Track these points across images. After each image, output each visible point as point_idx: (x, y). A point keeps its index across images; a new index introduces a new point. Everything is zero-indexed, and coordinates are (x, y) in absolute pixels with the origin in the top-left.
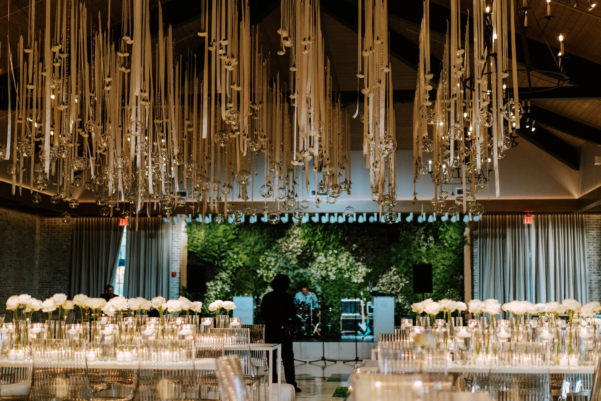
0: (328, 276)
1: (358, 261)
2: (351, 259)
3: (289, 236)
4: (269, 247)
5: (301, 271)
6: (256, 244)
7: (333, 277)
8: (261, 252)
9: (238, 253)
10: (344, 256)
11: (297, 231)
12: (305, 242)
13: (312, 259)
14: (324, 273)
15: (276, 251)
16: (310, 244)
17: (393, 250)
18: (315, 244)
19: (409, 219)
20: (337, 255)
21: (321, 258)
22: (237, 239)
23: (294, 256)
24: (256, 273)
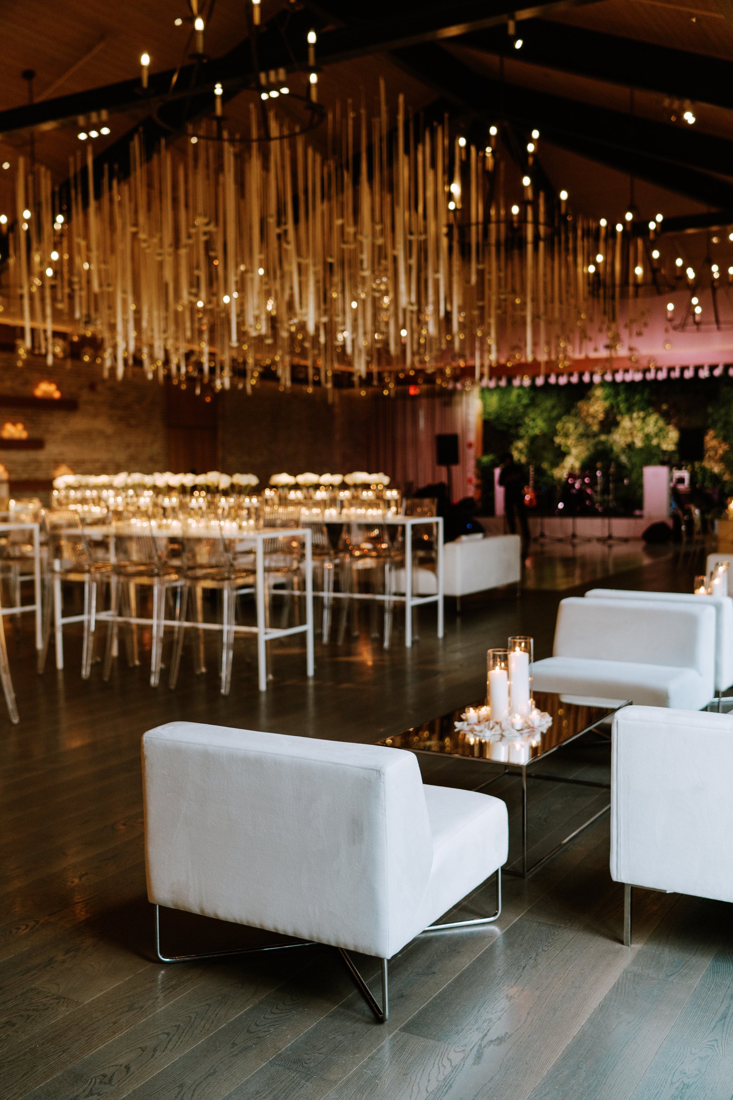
0: (633, 443)
1: (668, 424)
2: (661, 423)
3: (589, 399)
4: (567, 411)
5: (603, 438)
6: (553, 407)
7: (639, 443)
8: (558, 418)
9: (534, 420)
10: (653, 419)
11: (599, 392)
12: (607, 404)
13: (616, 424)
14: (629, 440)
15: (576, 415)
16: (612, 407)
17: (710, 410)
18: (618, 407)
19: (717, 372)
20: (644, 419)
21: (626, 423)
22: (533, 404)
23: (596, 421)
24: (553, 442)
